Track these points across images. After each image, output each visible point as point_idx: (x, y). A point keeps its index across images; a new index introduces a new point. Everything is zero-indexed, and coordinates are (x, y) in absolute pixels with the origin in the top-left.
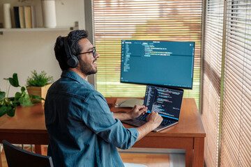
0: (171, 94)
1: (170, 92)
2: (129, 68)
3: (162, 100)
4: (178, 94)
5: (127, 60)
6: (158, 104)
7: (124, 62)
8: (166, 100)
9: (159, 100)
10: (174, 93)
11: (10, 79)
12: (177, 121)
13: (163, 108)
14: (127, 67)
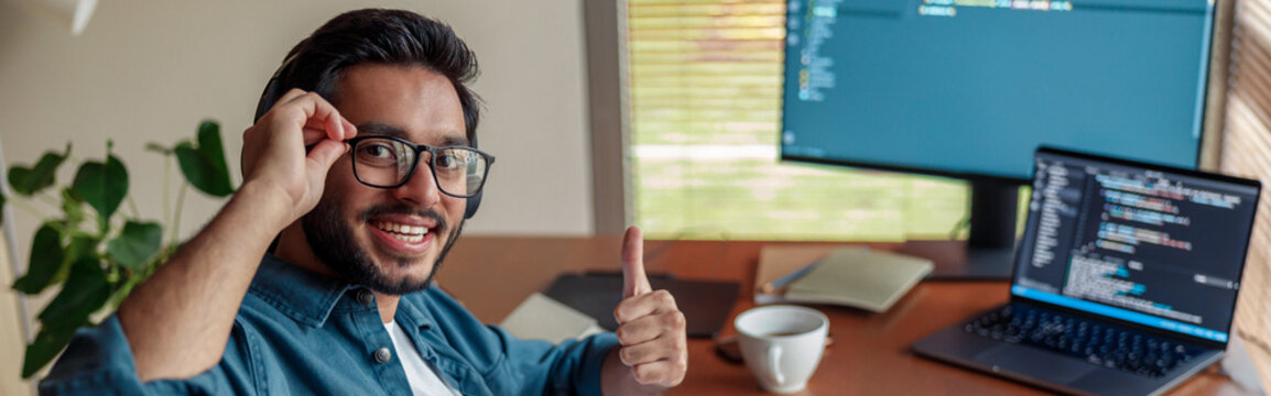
0: (1185, 206)
1: (1179, 192)
2: (828, 80)
3: (1126, 234)
4: (1229, 202)
5: (819, 33)
6: (1103, 255)
7: (803, 43)
8: (1153, 238)
9: (1111, 235)
10: (1201, 197)
11: (182, 151)
12: (1222, 346)
13: (1133, 277)
14: (816, 78)
